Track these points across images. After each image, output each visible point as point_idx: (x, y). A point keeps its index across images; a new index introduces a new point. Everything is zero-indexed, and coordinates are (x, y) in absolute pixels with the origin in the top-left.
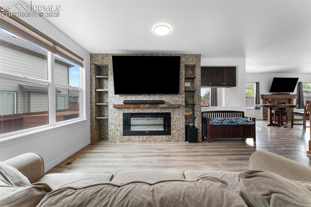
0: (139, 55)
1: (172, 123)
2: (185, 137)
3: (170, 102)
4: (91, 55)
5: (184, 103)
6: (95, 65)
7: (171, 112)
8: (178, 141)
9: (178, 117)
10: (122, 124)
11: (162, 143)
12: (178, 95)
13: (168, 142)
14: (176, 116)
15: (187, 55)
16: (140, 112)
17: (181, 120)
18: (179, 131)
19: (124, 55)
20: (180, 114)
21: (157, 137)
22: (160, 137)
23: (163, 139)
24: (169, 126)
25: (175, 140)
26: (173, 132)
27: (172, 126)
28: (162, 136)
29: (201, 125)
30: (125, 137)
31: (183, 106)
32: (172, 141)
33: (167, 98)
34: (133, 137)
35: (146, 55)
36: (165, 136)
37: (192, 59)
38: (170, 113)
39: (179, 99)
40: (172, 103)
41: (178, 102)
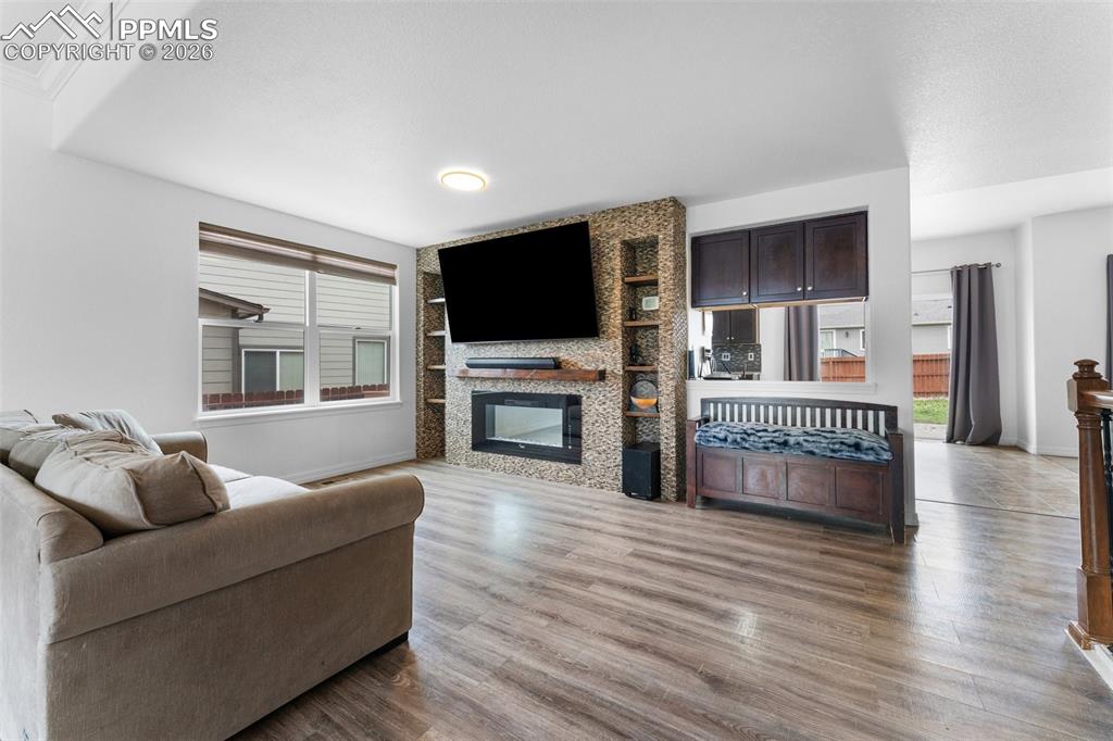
0: (506, 235)
1: (584, 429)
2: (621, 478)
3: (580, 364)
4: (418, 250)
5: (619, 366)
6: (425, 273)
7: (582, 393)
8: (602, 488)
9: (601, 409)
10: (470, 419)
11: (559, 484)
12: (603, 343)
13: (575, 486)
14: (597, 407)
15: (629, 208)
16: (508, 390)
17: (611, 422)
18: (604, 456)
19: (474, 241)
20: (608, 403)
21: (545, 464)
22: (554, 465)
23: (560, 474)
24: (577, 436)
25: (593, 481)
26: (587, 455)
27: (584, 436)
28: (558, 464)
29: (674, 445)
30: (476, 453)
31: (615, 376)
32: (583, 483)
33: (574, 352)
34: (492, 457)
35: (521, 231)
36: (564, 466)
37: (642, 219)
38: (581, 397)
39: (604, 353)
40: (587, 367)
41: (603, 362)
